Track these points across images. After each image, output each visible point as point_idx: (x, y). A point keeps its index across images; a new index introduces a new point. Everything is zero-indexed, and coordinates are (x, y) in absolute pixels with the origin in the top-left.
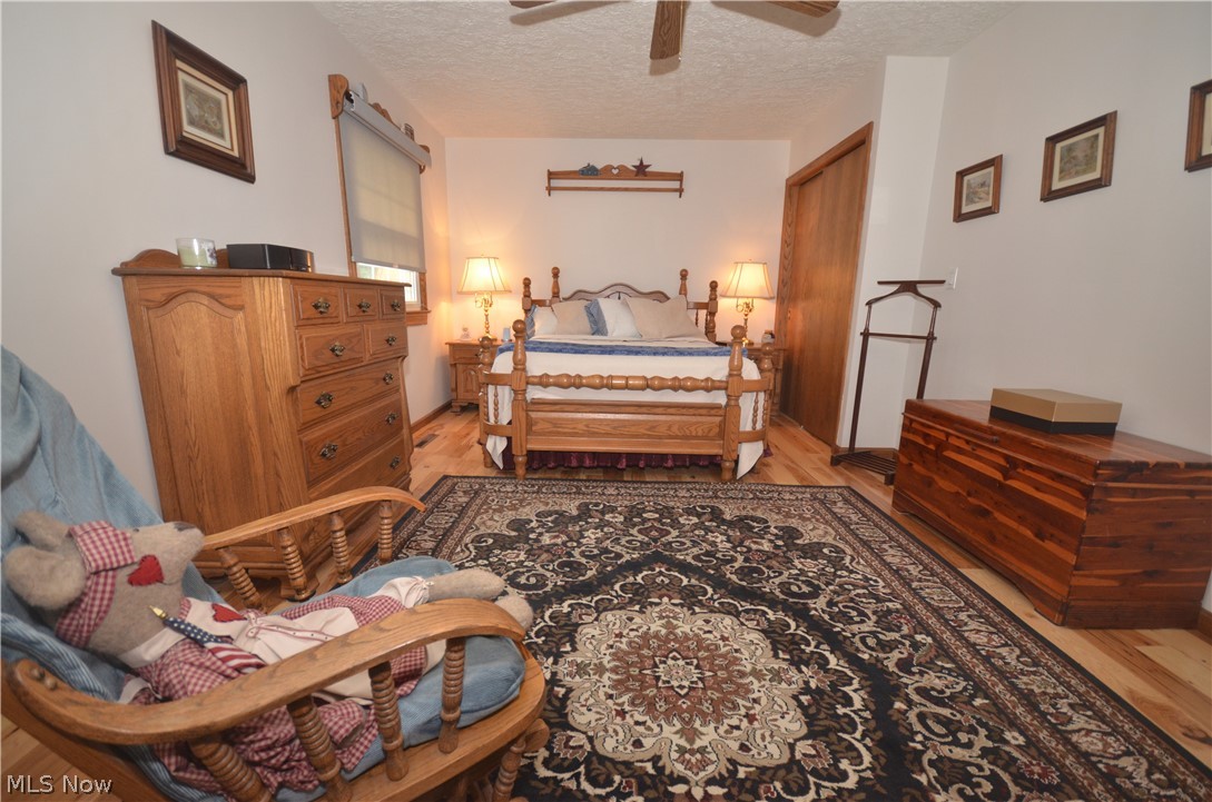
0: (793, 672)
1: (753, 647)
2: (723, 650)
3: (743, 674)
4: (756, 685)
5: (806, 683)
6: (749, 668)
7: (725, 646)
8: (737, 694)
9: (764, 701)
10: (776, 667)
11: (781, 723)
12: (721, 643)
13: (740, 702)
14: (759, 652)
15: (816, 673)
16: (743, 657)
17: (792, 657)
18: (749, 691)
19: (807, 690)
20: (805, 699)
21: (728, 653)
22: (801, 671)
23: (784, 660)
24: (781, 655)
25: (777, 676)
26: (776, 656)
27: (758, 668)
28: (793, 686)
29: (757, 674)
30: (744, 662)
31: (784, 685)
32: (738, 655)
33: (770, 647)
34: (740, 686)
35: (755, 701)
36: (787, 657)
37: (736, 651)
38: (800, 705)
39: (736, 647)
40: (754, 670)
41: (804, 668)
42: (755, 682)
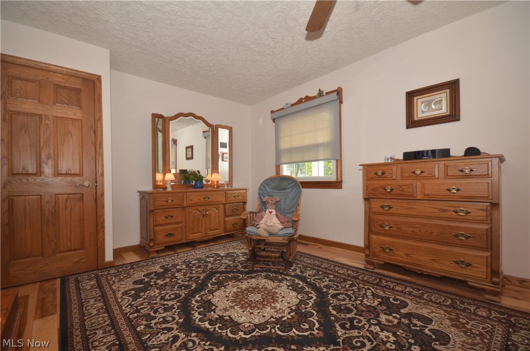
0: (221, 314)
1: (239, 315)
2: (248, 309)
3: (236, 305)
4: (230, 304)
5: (215, 312)
6: (236, 307)
7: (249, 311)
8: (234, 300)
9: (226, 302)
10: (227, 313)
11: (219, 299)
12: (252, 311)
13: (232, 298)
14: (236, 315)
15: (212, 317)
16: (240, 310)
17: (223, 319)
18: (232, 302)
19: (214, 311)
20: (214, 307)
21: (246, 309)
22: (218, 315)
23: (226, 316)
24: (228, 318)
25: (226, 310)
26: (229, 316)
27: (233, 310)
28: (219, 309)
29: (232, 307)
30: (239, 309)
31: (222, 308)
32: (243, 310)
33: (233, 319)
34: (235, 302)
35: (228, 300)
36: (225, 318)
37: (244, 311)
38: (215, 305)
39: (245, 312)
40: (234, 308)
41: (218, 317)
42: (231, 305)
